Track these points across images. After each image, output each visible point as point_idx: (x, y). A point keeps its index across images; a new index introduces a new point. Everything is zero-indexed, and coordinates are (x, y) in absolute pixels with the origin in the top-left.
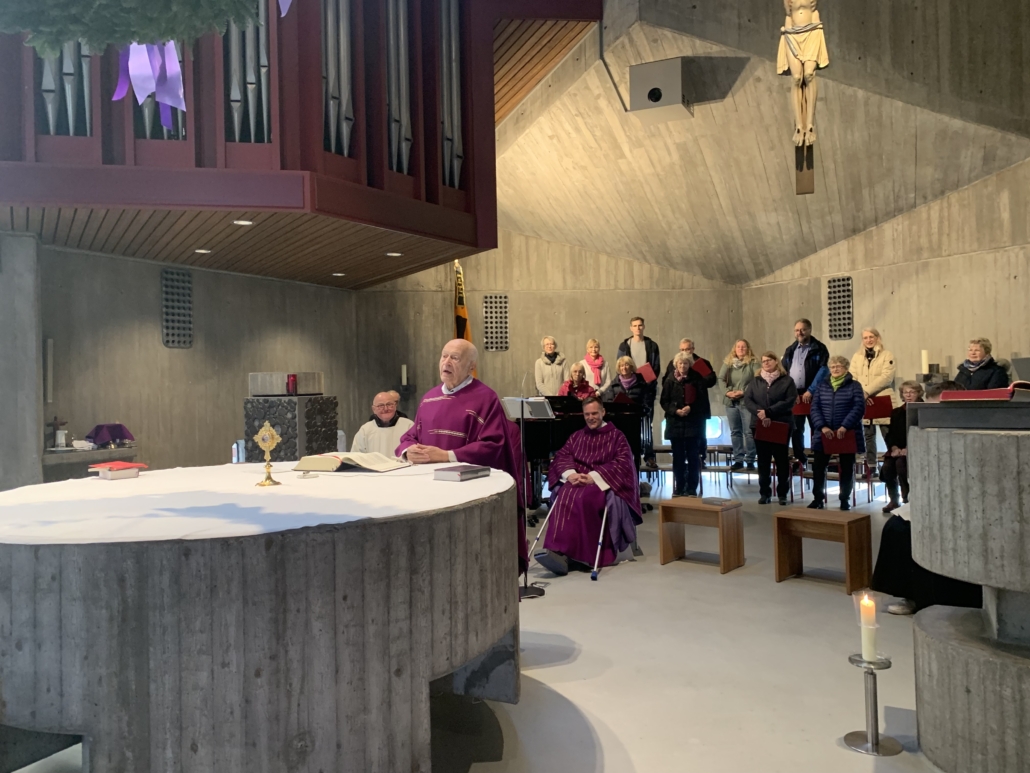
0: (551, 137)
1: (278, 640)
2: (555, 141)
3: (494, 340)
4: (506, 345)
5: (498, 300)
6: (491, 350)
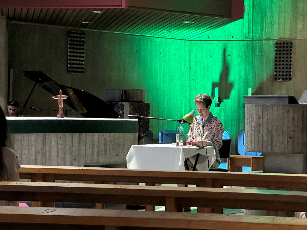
1: (43, 145)
3: (281, 74)
4: (290, 77)
5: (286, 45)
6: (279, 80)
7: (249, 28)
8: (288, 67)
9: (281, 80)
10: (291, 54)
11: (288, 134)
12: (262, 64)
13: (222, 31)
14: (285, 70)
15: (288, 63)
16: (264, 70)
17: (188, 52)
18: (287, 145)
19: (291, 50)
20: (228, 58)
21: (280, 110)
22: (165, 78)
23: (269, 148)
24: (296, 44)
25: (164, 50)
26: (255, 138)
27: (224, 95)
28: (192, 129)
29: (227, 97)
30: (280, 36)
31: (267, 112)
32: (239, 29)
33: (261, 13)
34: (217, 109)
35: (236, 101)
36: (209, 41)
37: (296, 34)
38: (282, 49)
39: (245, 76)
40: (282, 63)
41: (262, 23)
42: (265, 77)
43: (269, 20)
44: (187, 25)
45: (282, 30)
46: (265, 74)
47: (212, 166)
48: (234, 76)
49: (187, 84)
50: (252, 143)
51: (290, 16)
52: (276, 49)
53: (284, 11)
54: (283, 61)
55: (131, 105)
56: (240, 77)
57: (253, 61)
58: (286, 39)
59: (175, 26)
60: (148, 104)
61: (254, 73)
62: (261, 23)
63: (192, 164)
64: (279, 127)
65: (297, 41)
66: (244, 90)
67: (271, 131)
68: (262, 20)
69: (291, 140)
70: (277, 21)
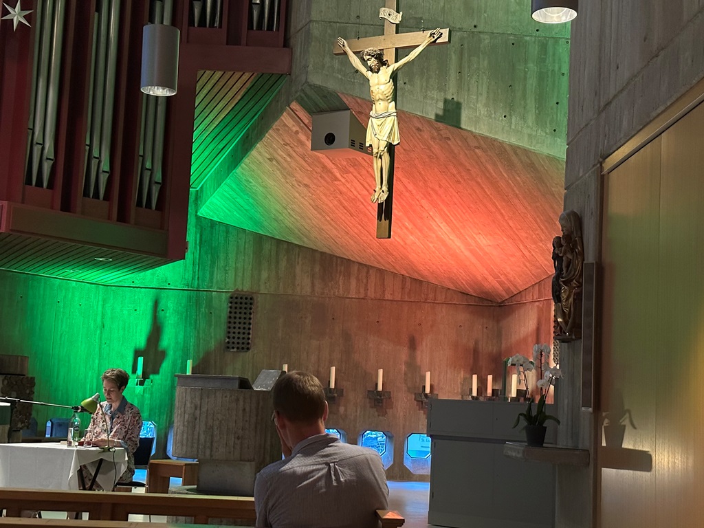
0: (270, 160)
2: (274, 162)
3: (236, 341)
4: (248, 346)
5: (244, 301)
6: (232, 350)
7: (194, 272)
8: (246, 331)
9: (235, 350)
10: (250, 314)
11: (235, 433)
12: (210, 326)
13: (153, 274)
14: (241, 336)
15: (246, 326)
16: (213, 335)
17: (100, 303)
18: (232, 449)
19: (251, 309)
20: (161, 314)
21: (226, 397)
22: (63, 339)
23: (208, 452)
24: (259, 300)
25: (65, 297)
26: (187, 438)
27: (152, 368)
28: (94, 421)
29: (156, 372)
30: (237, 287)
31: (207, 400)
32: (180, 273)
33: (212, 253)
34: (139, 389)
35: (169, 377)
36: (134, 287)
37: (259, 286)
38: (238, 306)
39: (184, 341)
40: (237, 325)
41: (212, 266)
42: (213, 345)
43: (222, 263)
44: (102, 263)
45: (239, 279)
46: (213, 340)
47: (121, 478)
48: (168, 340)
49: (97, 350)
50: (182, 445)
51: (251, 260)
52: (230, 305)
53: (244, 253)
54: (240, 323)
55: (5, 378)
56: (177, 343)
57: (196, 320)
58: (246, 292)
59: (82, 263)
60: (33, 379)
61: (198, 338)
62: (210, 267)
63: (91, 474)
64: (223, 422)
65: (259, 295)
66: (182, 363)
67: (212, 427)
68: (213, 263)
69: (238, 442)
70: (234, 266)
